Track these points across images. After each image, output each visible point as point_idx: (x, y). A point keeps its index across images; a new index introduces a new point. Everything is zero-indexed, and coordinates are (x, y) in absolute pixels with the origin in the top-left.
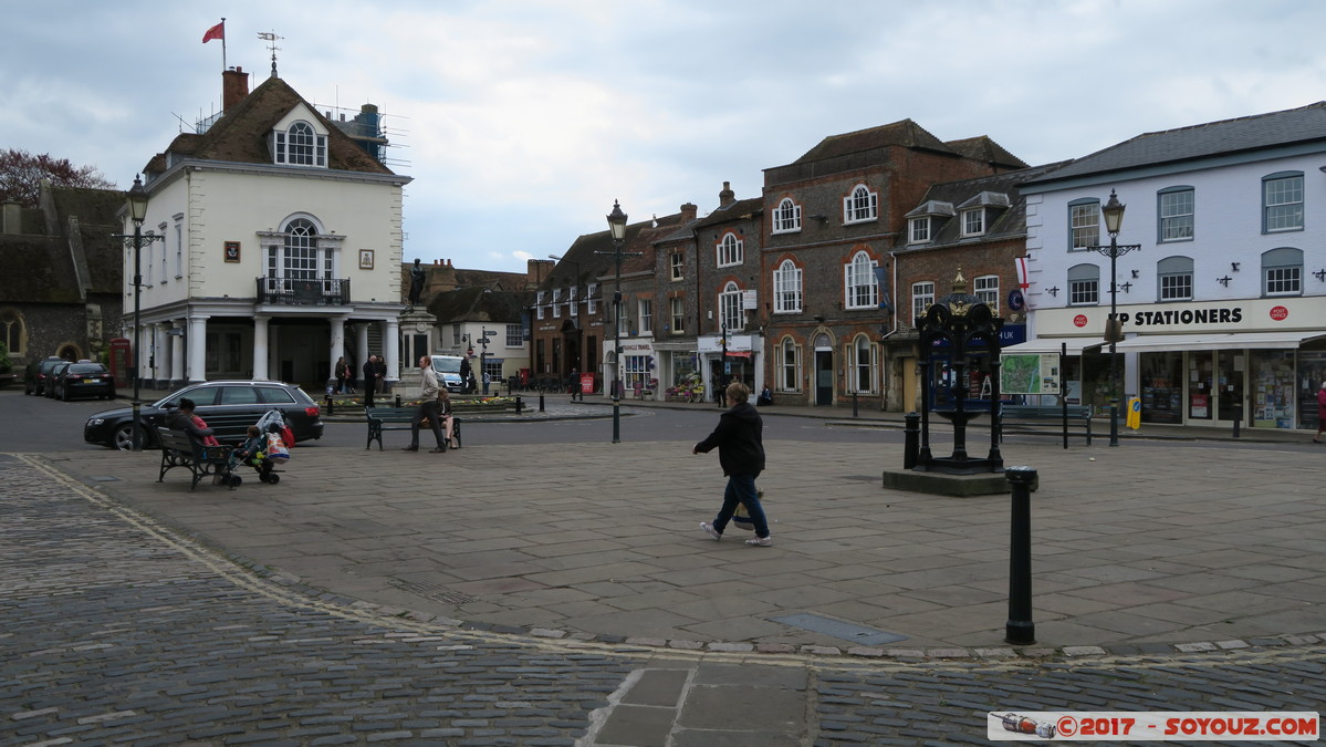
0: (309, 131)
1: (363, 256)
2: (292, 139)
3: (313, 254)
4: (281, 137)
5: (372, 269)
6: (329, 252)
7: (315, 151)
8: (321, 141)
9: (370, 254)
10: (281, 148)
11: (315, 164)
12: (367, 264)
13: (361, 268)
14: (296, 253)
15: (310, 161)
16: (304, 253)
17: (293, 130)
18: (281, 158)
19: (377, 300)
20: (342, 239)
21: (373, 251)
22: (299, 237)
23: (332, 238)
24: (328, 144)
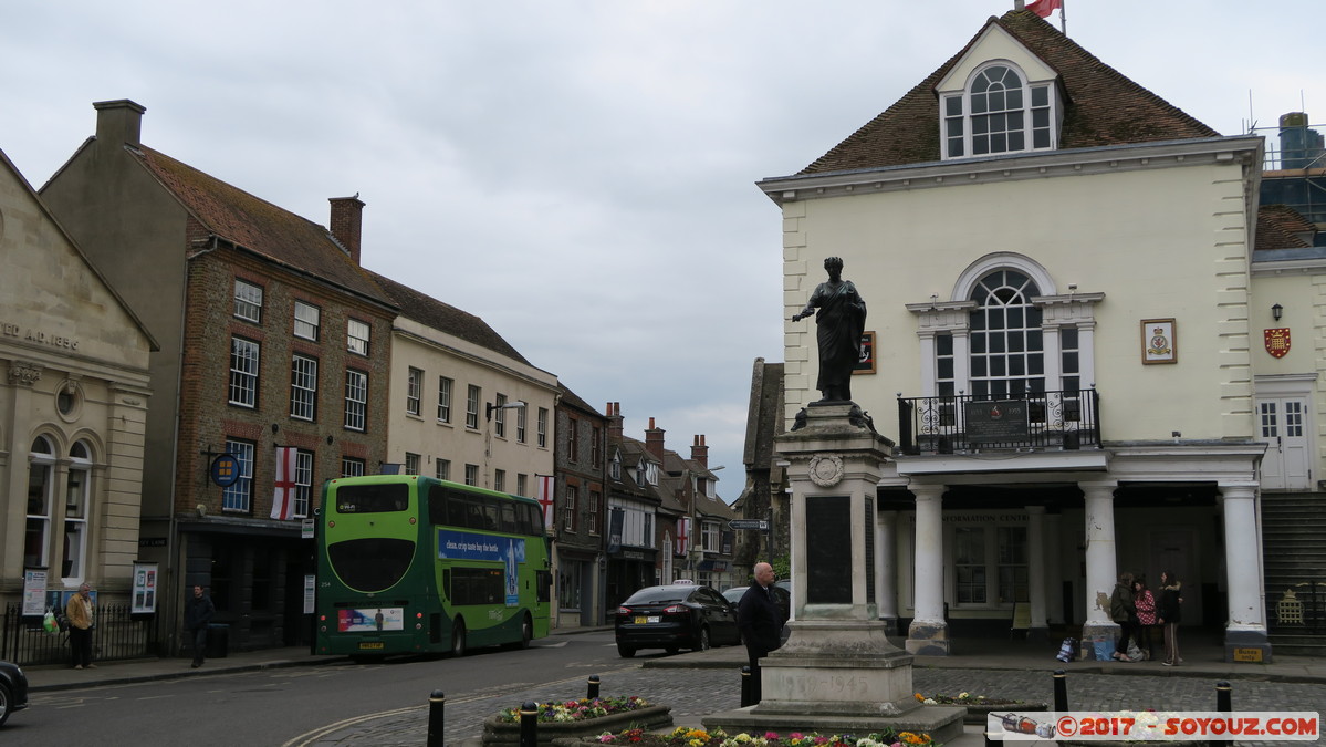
0: (1013, 80)
1: (1150, 333)
2: (977, 104)
3: (1036, 341)
4: (955, 105)
5: (1174, 362)
6: (1069, 336)
7: (1028, 119)
8: (1039, 95)
9: (1167, 328)
10: (956, 126)
11: (1029, 146)
12: (1161, 350)
13: (1147, 363)
14: (997, 343)
15: (1017, 142)
16: (1016, 342)
17: (979, 84)
18: (957, 148)
19: (1185, 436)
20: (1096, 301)
21: (1172, 321)
22: (1002, 308)
23: (1072, 303)
24: (1056, 104)
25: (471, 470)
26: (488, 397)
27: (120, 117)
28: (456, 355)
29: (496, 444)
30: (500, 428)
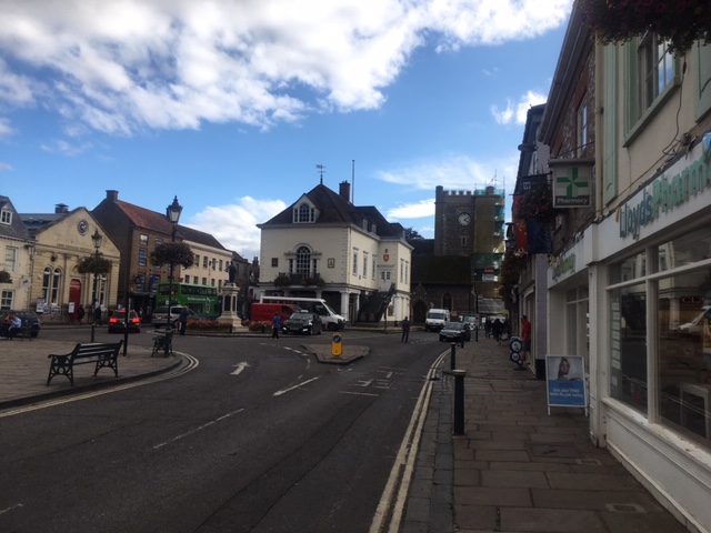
0: (308, 207)
1: (330, 262)
2: (300, 212)
3: (309, 262)
4: (296, 211)
5: (332, 268)
6: (315, 261)
7: (310, 215)
8: (313, 210)
9: (333, 260)
10: (296, 216)
11: (310, 221)
12: (331, 265)
13: (328, 267)
14: (302, 262)
15: (308, 220)
16: (305, 262)
17: (301, 208)
18: (296, 221)
19: (334, 282)
20: (320, 254)
22: (304, 255)
23: (316, 254)
24: (316, 212)
25: (204, 279)
26: (210, 259)
27: (112, 194)
28: (200, 249)
29: (212, 272)
30: (214, 268)
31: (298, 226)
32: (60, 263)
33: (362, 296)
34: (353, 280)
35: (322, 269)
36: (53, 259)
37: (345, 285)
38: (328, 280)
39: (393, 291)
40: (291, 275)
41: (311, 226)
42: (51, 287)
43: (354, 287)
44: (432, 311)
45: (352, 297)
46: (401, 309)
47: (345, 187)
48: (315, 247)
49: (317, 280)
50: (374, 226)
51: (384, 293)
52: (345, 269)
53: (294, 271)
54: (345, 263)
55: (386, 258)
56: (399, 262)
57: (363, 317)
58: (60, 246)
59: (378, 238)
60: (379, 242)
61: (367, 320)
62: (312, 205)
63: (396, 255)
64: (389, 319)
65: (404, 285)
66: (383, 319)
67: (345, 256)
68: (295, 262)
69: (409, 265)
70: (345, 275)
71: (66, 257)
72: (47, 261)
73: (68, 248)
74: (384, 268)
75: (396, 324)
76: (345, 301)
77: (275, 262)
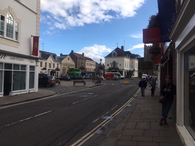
5: (121, 66)
22: (114, 63)
23: (117, 63)
24: (117, 54)
25: (90, 68)
26: (91, 64)
29: (92, 67)
31: (113, 57)
32: (65, 66)
33: (127, 72)
34: (125, 68)
35: (118, 66)
36: (64, 66)
37: (124, 70)
38: (120, 69)
39: (134, 70)
40: (112, 68)
41: (116, 57)
42: (64, 71)
43: (125, 70)
44: (143, 75)
45: (125, 72)
46: (136, 75)
47: (122, 47)
48: (117, 62)
49: (117, 69)
50: (129, 56)
51: (132, 71)
52: (123, 66)
53: (112, 67)
54: (123, 65)
55: (132, 63)
56: (135, 64)
57: (127, 76)
58: (65, 63)
59: (130, 59)
60: (131, 60)
61: (128, 77)
62: (116, 53)
63: (135, 62)
64: (134, 77)
65: (136, 69)
66: (132, 77)
67: (123, 63)
68: (112, 65)
69: (138, 64)
70: (123, 67)
71: (66, 65)
72: (63, 66)
73: (67, 63)
74: (132, 65)
75: (135, 78)
76: (124, 73)
77: (108, 65)
